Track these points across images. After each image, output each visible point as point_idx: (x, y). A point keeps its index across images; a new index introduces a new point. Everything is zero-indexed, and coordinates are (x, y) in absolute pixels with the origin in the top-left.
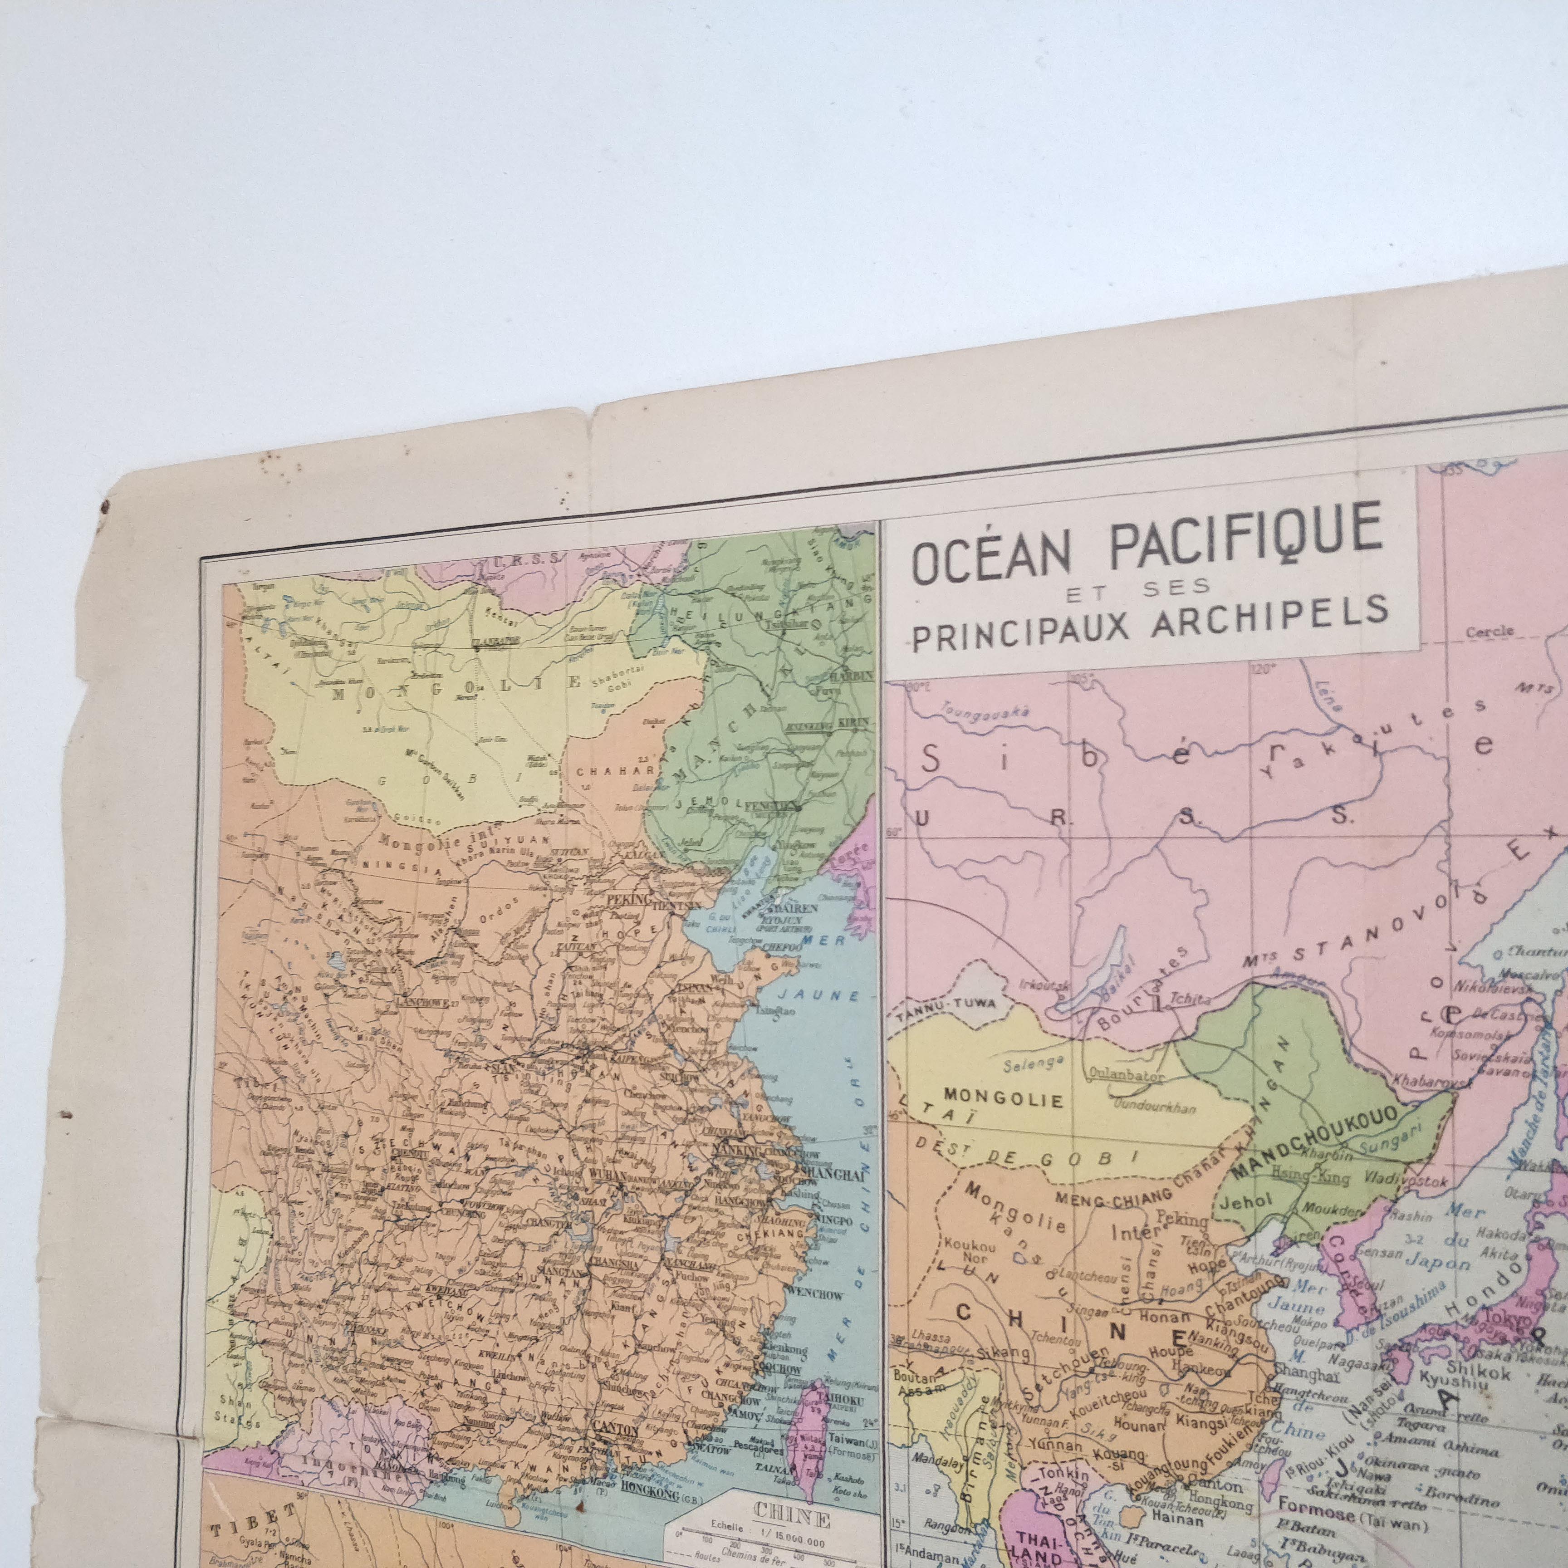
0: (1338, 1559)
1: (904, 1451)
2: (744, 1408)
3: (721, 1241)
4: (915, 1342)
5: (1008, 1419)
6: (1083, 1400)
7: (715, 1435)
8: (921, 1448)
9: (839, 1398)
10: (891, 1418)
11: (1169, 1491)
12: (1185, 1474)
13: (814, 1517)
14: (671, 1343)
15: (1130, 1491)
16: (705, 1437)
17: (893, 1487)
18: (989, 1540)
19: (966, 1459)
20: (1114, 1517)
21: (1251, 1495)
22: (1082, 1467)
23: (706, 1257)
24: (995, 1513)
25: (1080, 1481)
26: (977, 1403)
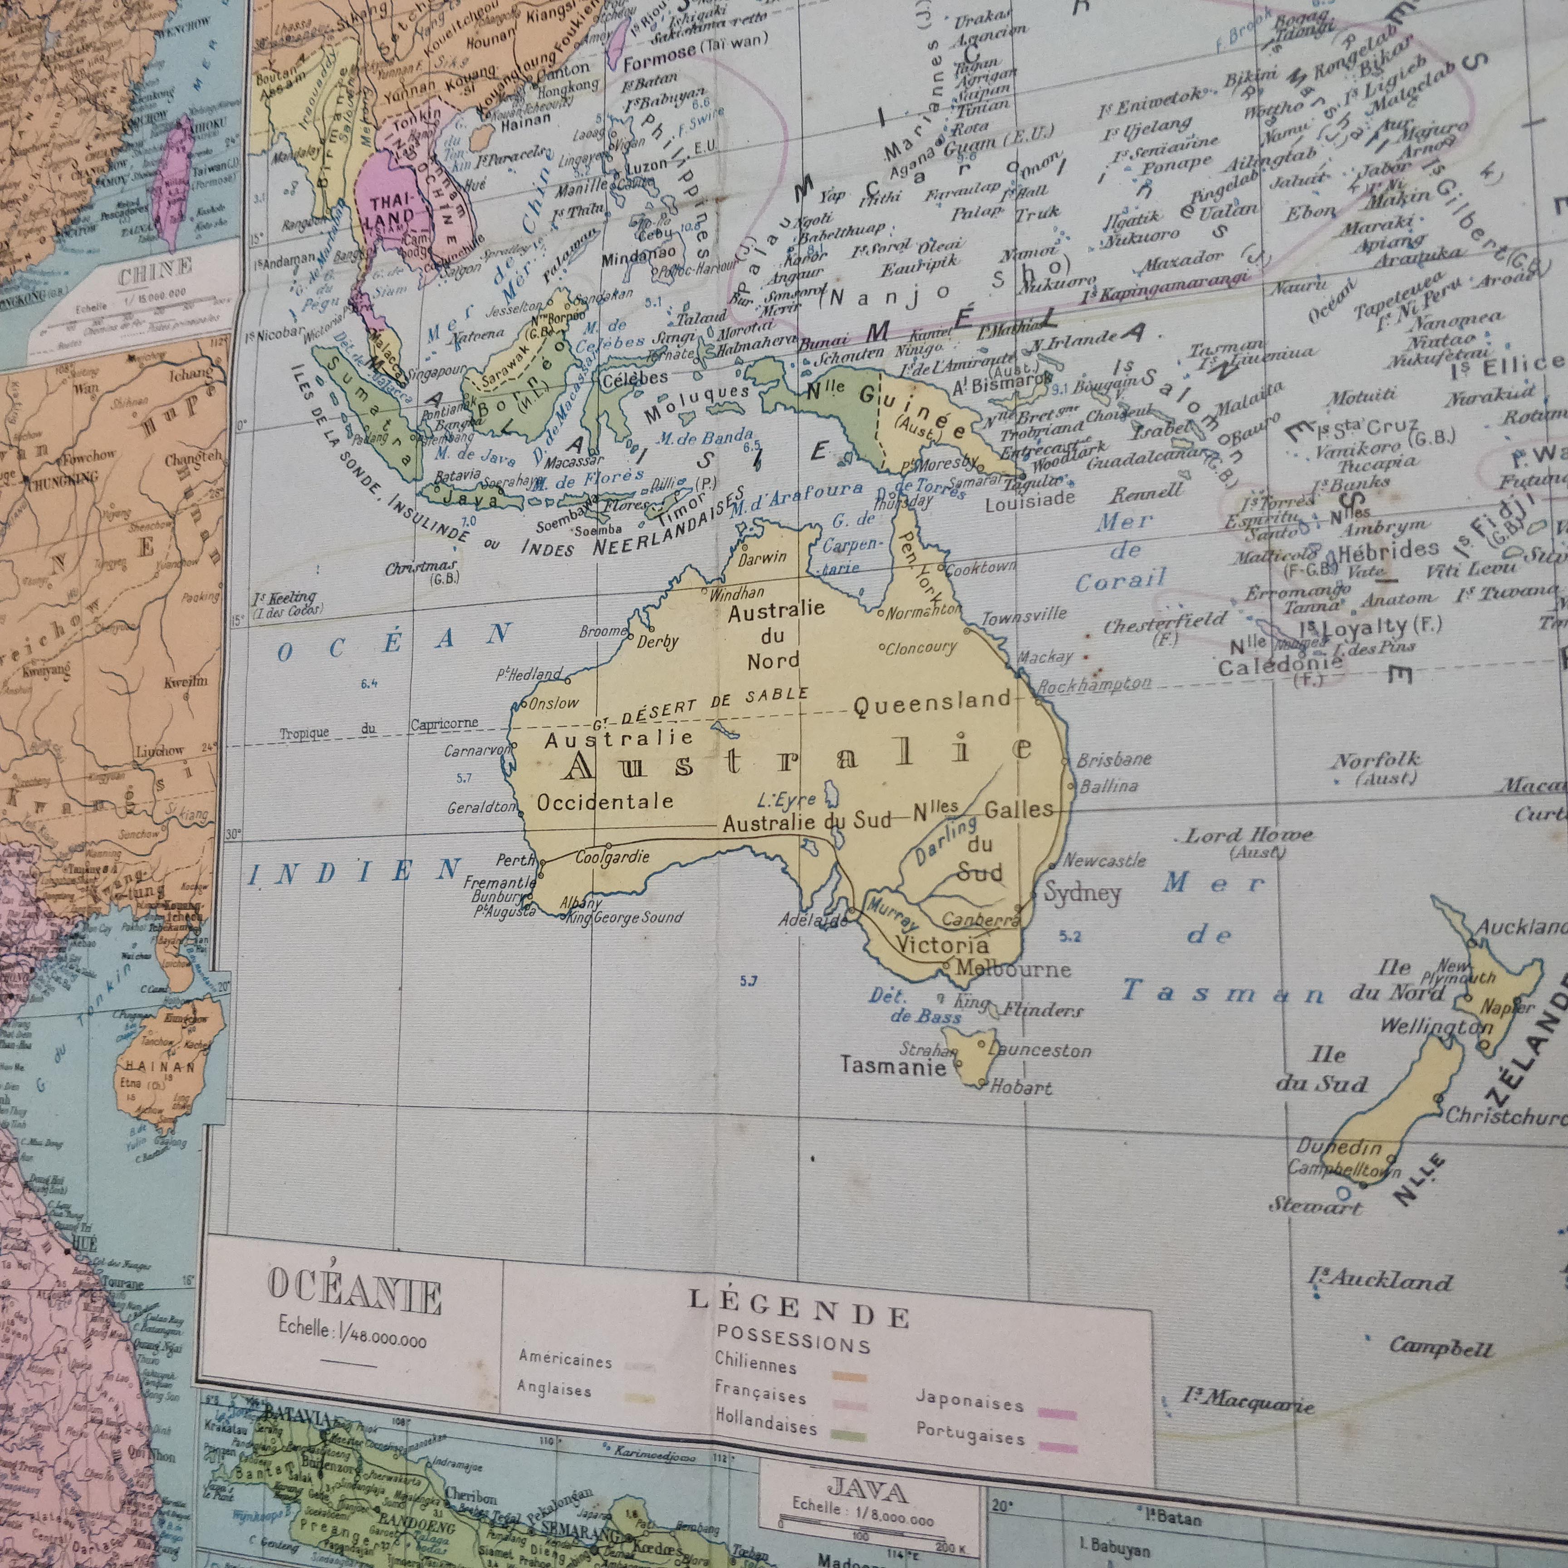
0: (679, 102)
1: (264, 156)
2: (114, 174)
3: (97, 15)
4: (276, 38)
5: (365, 82)
6: (437, 33)
7: (83, 214)
8: (282, 147)
9: (203, 126)
10: (252, 127)
11: (518, 96)
12: (533, 73)
13: (176, 267)
14: (45, 139)
15: (480, 110)
16: (73, 222)
17: (253, 199)
18: (344, 222)
19: (323, 142)
20: (464, 145)
21: (597, 70)
22: (435, 104)
23: (82, 39)
24: (350, 189)
25: (432, 120)
26: (336, 76)
